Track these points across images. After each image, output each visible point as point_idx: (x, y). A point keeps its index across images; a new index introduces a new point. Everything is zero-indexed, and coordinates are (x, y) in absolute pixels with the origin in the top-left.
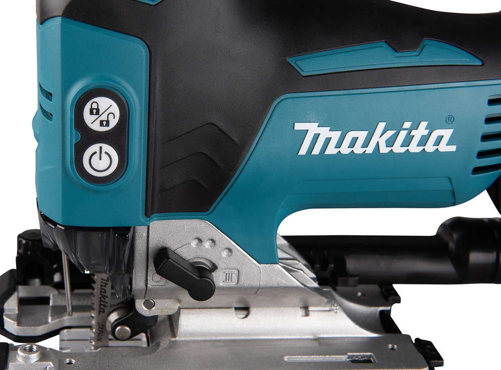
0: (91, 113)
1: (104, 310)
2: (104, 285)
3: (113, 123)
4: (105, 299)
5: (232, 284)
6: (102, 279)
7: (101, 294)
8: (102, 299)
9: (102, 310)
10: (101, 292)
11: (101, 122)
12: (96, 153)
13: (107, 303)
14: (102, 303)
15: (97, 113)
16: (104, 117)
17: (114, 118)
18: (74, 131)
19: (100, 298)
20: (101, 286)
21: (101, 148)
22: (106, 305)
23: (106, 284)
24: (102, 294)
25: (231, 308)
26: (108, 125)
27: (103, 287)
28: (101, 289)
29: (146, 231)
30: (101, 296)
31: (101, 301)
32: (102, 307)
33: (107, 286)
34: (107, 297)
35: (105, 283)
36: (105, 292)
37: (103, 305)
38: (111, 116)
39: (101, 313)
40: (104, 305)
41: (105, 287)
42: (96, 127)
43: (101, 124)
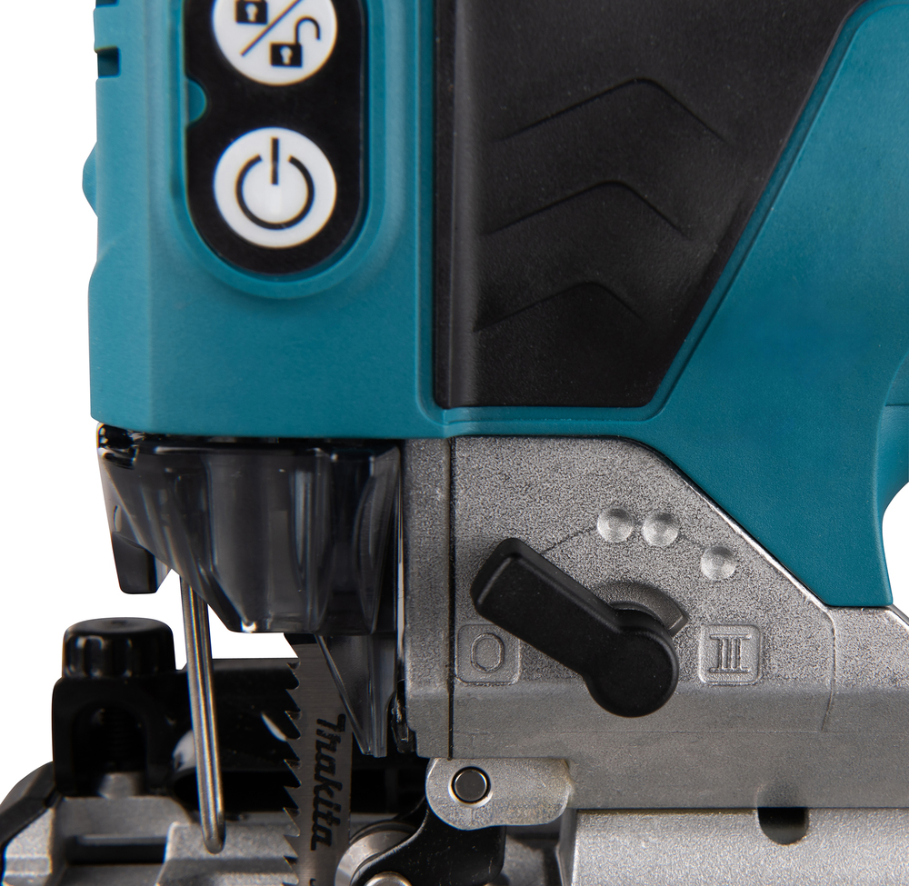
0: (242, 17)
1: (328, 833)
2: (327, 741)
3: (317, 53)
4: (331, 794)
5: (738, 678)
6: (320, 722)
7: (317, 777)
8: (323, 795)
9: (320, 834)
10: (319, 768)
11: (276, 50)
12: (257, 160)
13: (338, 808)
14: (323, 808)
15: (262, 17)
16: (283, 34)
17: (318, 36)
18: (183, 79)
19: (317, 790)
20: (319, 745)
21: (275, 143)
22: (336, 814)
23: (336, 740)
24: (323, 773)
25: (746, 810)
26: (297, 60)
27: (324, 751)
28: (319, 757)
29: (445, 483)
30: (319, 783)
31: (317, 801)
32: (322, 822)
33: (339, 747)
34: (339, 786)
35: (330, 737)
36: (331, 769)
37: (325, 816)
38: (307, 29)
39: (318, 844)
40: (327, 816)
41: (334, 750)
42: (257, 68)
43: (276, 60)
